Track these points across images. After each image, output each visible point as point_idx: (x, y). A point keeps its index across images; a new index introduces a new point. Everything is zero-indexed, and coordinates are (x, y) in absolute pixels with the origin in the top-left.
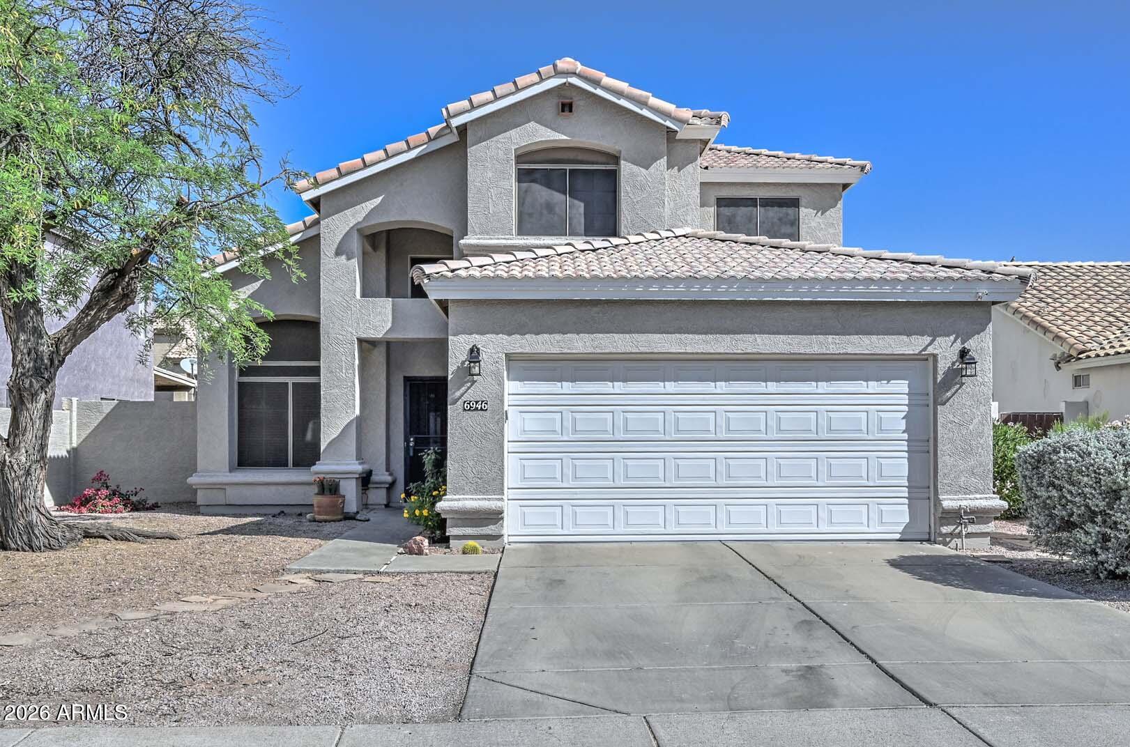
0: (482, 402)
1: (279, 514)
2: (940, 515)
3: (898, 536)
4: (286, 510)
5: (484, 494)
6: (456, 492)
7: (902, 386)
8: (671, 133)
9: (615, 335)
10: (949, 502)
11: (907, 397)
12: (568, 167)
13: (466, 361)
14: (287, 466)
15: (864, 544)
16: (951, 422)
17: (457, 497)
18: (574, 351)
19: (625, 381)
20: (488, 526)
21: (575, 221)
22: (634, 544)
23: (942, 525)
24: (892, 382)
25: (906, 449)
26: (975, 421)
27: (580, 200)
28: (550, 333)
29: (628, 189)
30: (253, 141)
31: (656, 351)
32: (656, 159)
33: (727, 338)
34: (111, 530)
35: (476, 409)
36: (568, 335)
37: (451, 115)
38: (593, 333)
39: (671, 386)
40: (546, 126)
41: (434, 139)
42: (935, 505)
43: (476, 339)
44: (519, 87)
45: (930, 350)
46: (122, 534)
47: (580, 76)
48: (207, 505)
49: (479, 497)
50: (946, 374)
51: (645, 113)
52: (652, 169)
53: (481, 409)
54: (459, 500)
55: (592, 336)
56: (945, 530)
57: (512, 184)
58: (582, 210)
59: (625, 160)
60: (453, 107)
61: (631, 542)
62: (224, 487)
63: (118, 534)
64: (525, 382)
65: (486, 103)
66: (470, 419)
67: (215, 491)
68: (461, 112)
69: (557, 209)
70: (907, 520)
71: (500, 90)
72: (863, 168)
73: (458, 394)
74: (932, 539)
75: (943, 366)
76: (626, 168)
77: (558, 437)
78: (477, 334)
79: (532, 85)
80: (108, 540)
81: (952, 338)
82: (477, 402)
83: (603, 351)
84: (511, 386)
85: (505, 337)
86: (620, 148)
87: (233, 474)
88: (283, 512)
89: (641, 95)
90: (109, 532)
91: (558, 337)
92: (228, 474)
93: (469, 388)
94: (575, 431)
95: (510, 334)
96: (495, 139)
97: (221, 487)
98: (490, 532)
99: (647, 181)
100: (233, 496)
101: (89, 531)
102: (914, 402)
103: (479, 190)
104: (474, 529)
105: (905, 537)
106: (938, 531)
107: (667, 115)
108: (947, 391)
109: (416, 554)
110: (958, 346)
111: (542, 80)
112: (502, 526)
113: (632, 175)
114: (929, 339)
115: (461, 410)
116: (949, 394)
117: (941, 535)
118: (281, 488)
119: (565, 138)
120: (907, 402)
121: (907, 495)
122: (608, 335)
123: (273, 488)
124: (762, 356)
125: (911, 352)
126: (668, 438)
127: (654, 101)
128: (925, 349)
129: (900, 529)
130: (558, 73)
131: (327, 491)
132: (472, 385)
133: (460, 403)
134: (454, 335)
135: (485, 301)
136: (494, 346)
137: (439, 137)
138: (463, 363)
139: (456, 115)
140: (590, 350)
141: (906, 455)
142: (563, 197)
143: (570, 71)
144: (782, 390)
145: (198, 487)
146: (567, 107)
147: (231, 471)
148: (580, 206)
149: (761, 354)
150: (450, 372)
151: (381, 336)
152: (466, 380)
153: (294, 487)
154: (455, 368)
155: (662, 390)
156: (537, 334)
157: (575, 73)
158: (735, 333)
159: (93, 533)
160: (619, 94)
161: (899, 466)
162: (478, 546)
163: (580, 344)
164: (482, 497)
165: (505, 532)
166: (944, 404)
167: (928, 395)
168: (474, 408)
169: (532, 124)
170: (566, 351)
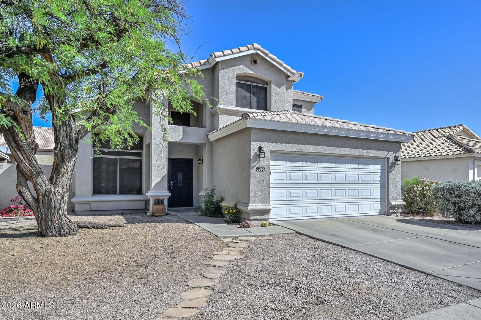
0: (263, 168)
1: (121, 214)
2: (390, 207)
3: (378, 214)
4: (124, 212)
5: (263, 203)
6: (254, 202)
7: (379, 167)
8: (288, 77)
9: (306, 145)
10: (393, 203)
11: (380, 170)
12: (252, 84)
13: (257, 152)
14: (117, 194)
15: (371, 217)
16: (392, 178)
17: (254, 204)
18: (293, 151)
19: (306, 162)
20: (264, 215)
21: (253, 104)
22: (310, 220)
23: (390, 210)
24: (377, 165)
25: (380, 186)
26: (398, 178)
27: (256, 96)
28: (286, 144)
29: (274, 94)
30: (182, 51)
31: (318, 152)
32: (282, 85)
33: (338, 149)
34: (91, 224)
35: (261, 171)
36: (291, 144)
37: (216, 57)
38: (299, 144)
39: (319, 164)
40: (247, 67)
41: (203, 65)
42: (388, 204)
43: (261, 144)
44: (241, 51)
45: (388, 156)
46: (98, 225)
47: (261, 51)
48: (81, 211)
49: (261, 204)
50: (391, 163)
51: (282, 68)
52: (281, 89)
53: (263, 171)
54: (255, 206)
55: (299, 145)
56: (391, 211)
57: (234, 87)
58: (256, 100)
59: (273, 84)
60: (217, 54)
61: (309, 219)
62: (90, 203)
63: (95, 225)
64: (275, 161)
65: (229, 55)
66: (258, 174)
67: (85, 205)
68: (219, 57)
69: (247, 98)
70: (380, 209)
71: (226, 52)
72: (321, 98)
73: (254, 165)
74: (386, 214)
75: (391, 161)
76: (273, 87)
77: (285, 182)
78: (261, 142)
79: (245, 51)
80: (91, 229)
81: (393, 152)
82: (261, 168)
83: (302, 151)
84: (272, 163)
85: (271, 144)
86: (271, 80)
87: (94, 197)
88: (123, 213)
89: (281, 62)
90: (90, 225)
91: (288, 145)
92: (92, 197)
93: (258, 163)
94: (291, 180)
95: (272, 143)
96: (229, 69)
97: (89, 203)
98: (265, 218)
99: (280, 93)
100: (94, 206)
101: (81, 225)
102: (383, 172)
103: (223, 88)
104: (260, 217)
105: (379, 214)
106: (389, 212)
107: (289, 71)
108: (391, 169)
109: (247, 228)
110: (394, 155)
111: (249, 50)
112: (269, 215)
113: (275, 90)
114: (387, 152)
115: (255, 171)
116: (392, 170)
117: (390, 213)
118: (117, 203)
119: (253, 73)
120: (380, 172)
121: (380, 201)
122: (304, 145)
123: (114, 203)
124: (347, 156)
125: (384, 156)
126: (318, 183)
127: (285, 65)
128: (387, 156)
129: (378, 211)
130: (254, 49)
131: (160, 204)
132: (259, 161)
133: (255, 168)
134: (253, 142)
135: (264, 129)
136: (268, 147)
137: (205, 64)
138: (256, 153)
139: (217, 57)
140: (298, 150)
141: (380, 188)
142: (249, 94)
143: (258, 48)
144: (349, 167)
145: (76, 203)
146: (255, 62)
147: (93, 195)
148: (255, 99)
149: (347, 155)
150: (251, 156)
151: (178, 141)
152: (257, 159)
153: (124, 202)
154: (253, 154)
155: (317, 166)
156: (282, 143)
157: (260, 50)
158: (340, 147)
159: (83, 226)
160: (274, 60)
161: (378, 192)
162: (267, 223)
163: (295, 148)
164: (262, 204)
165: (270, 217)
166: (391, 173)
167: (385, 170)
168: (260, 170)
169: (242, 66)
170: (290, 150)
